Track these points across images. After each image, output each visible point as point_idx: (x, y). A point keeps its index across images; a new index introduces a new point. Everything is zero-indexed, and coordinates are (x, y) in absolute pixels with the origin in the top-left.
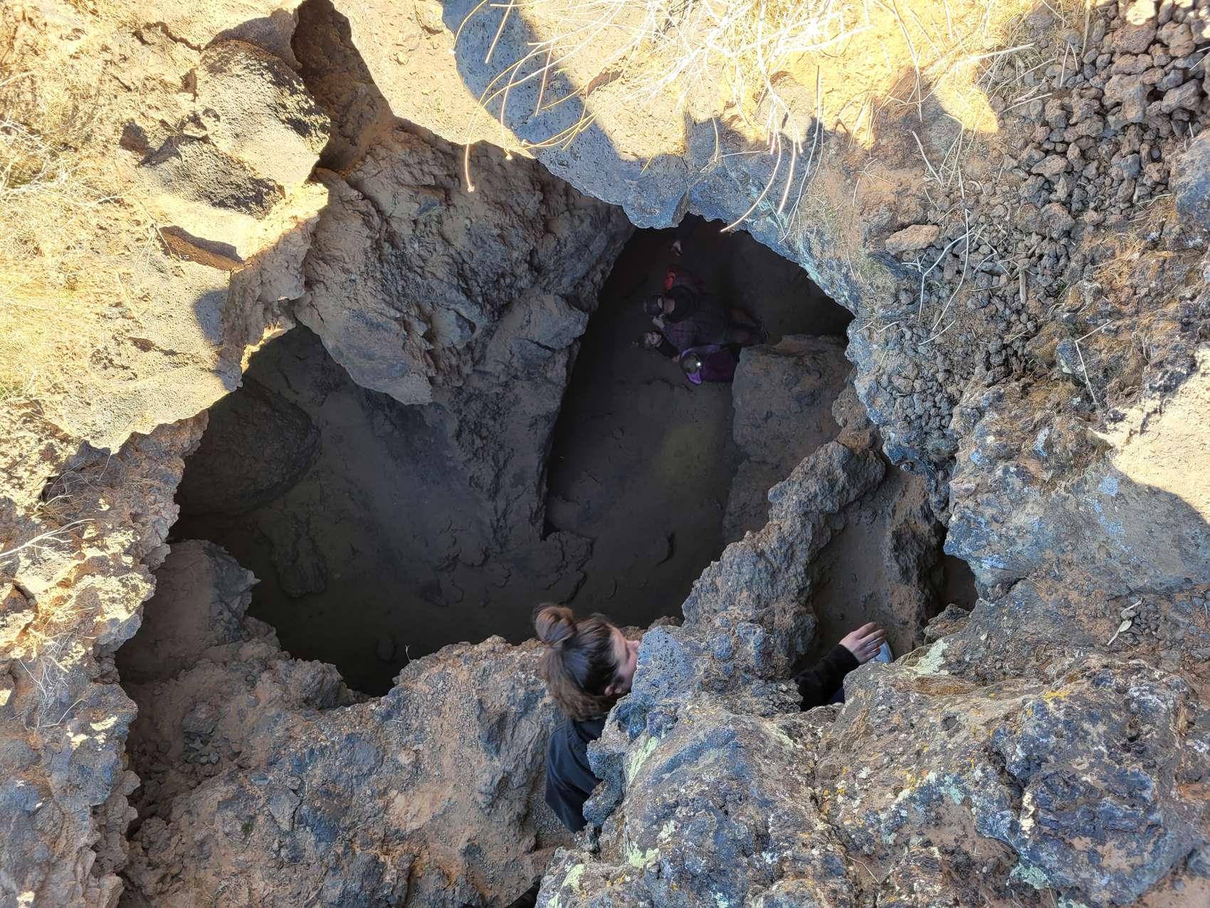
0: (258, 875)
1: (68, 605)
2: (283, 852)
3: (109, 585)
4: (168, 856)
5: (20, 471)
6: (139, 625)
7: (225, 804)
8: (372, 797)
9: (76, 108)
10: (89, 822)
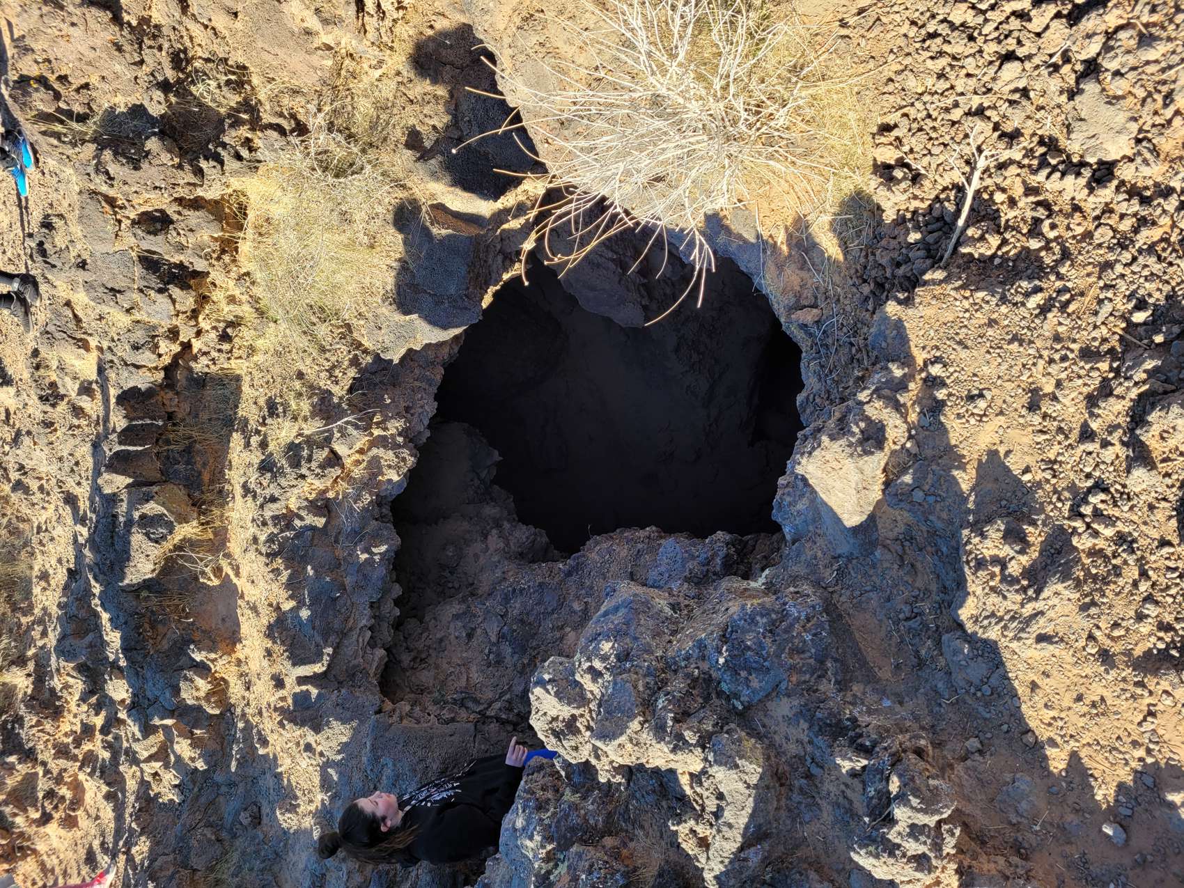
0: (474, 668)
1: (362, 466)
2: (492, 656)
3: (388, 456)
4: (420, 645)
5: (337, 372)
6: (405, 485)
7: (457, 617)
8: (553, 629)
9: (378, 117)
10: (368, 612)
